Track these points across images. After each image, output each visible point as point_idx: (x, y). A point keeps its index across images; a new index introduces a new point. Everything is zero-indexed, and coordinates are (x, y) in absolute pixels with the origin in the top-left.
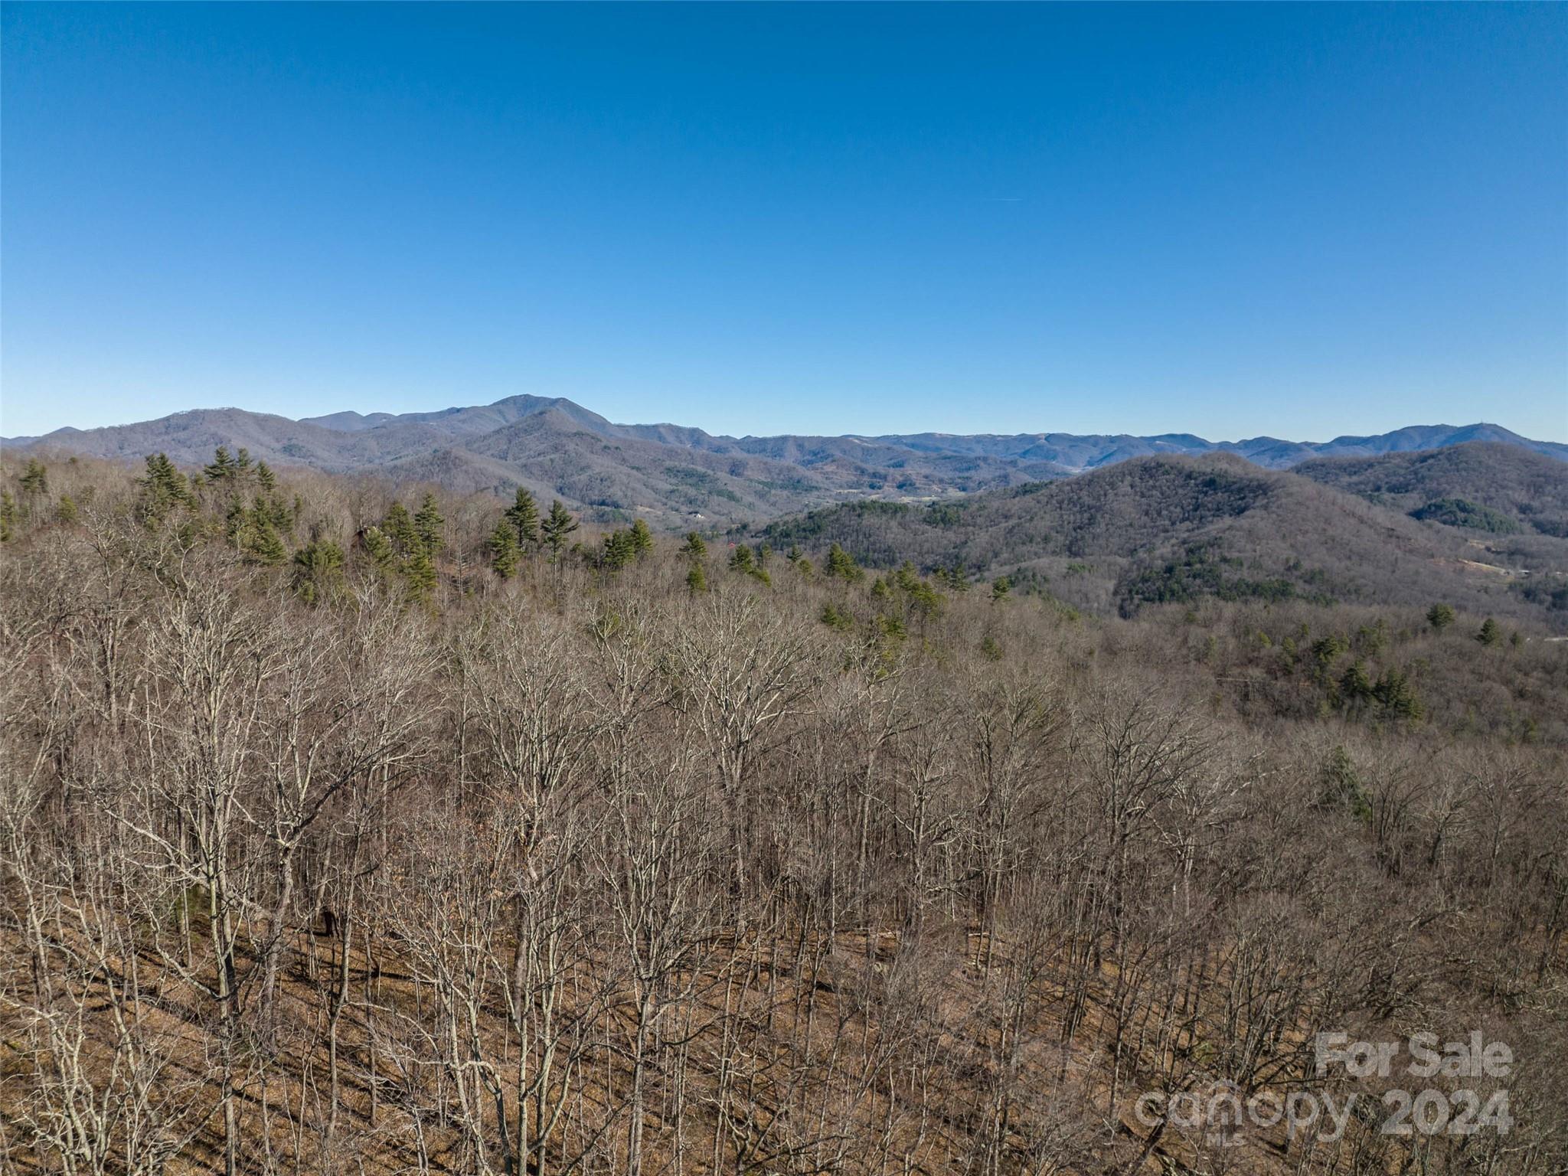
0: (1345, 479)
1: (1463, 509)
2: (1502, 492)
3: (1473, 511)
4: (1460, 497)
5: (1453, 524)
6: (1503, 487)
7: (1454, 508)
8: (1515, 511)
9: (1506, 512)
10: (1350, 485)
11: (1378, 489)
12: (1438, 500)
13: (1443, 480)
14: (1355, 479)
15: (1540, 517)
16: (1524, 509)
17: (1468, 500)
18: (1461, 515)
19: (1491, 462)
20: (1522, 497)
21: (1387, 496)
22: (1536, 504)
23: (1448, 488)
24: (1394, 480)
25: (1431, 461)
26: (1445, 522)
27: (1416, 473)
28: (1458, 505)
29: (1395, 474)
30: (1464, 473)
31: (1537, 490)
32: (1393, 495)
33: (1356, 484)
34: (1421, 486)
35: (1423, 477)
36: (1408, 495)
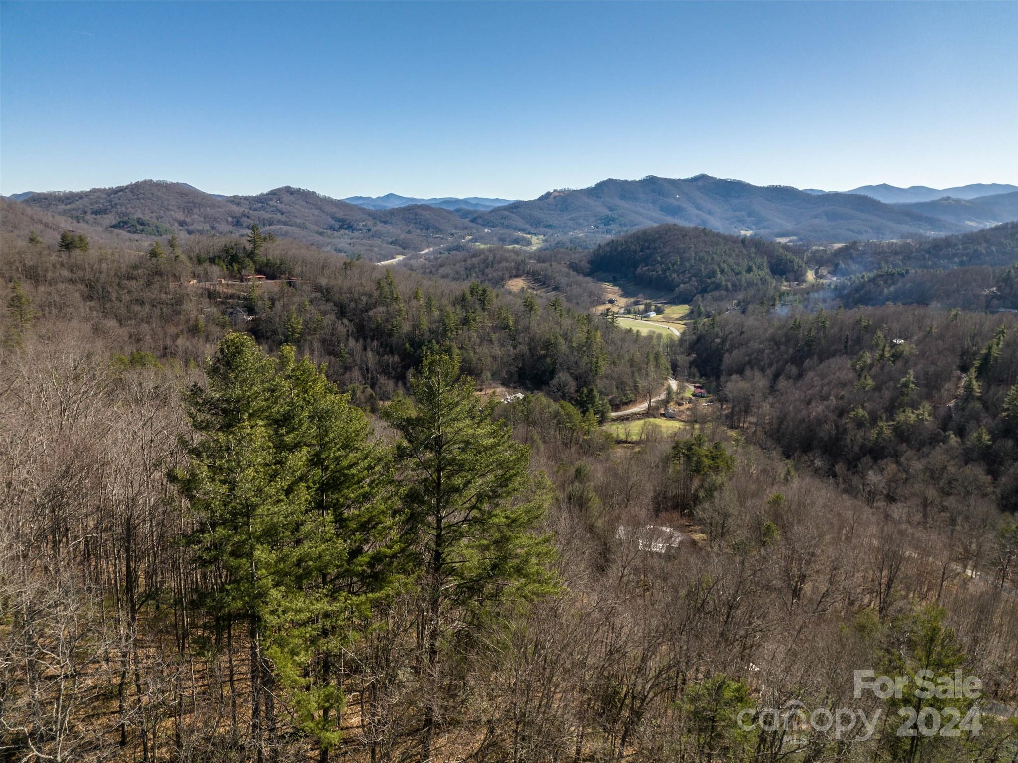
0: (62, 207)
1: (142, 224)
2: (168, 213)
3: (148, 225)
4: (141, 216)
5: (134, 233)
6: (168, 210)
7: (135, 223)
8: (177, 224)
9: (171, 225)
10: (64, 211)
11: (85, 212)
12: (126, 218)
13: (129, 206)
14: (69, 207)
15: (191, 228)
16: (182, 223)
17: (146, 218)
18: (140, 227)
19: (159, 194)
20: (180, 216)
21: (90, 217)
22: (188, 220)
23: (133, 211)
24: (96, 207)
25: (120, 193)
26: (129, 232)
27: (111, 201)
28: (138, 222)
29: (97, 202)
30: (142, 201)
31: (188, 210)
32: (94, 216)
33: (69, 210)
34: (115, 210)
35: (116, 204)
36: (105, 216)
